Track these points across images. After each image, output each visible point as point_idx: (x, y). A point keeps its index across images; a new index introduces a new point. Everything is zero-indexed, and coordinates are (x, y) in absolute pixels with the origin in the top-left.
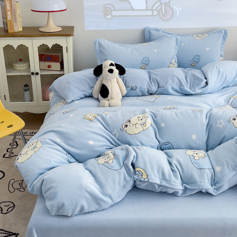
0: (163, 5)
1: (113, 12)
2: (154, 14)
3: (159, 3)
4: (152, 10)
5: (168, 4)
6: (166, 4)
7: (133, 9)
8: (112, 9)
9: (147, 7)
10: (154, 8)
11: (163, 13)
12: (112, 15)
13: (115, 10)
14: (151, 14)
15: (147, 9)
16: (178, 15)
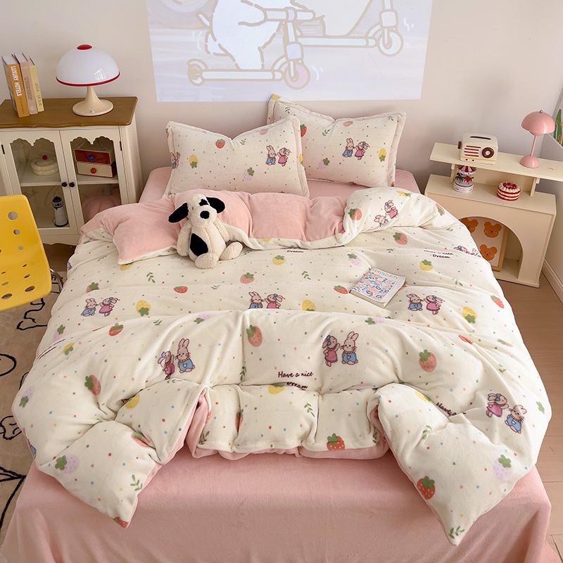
0: (292, 63)
1: (204, 73)
2: (276, 78)
3: (284, 60)
4: (273, 71)
5: (300, 62)
6: (295, 61)
7: (238, 69)
8: (203, 68)
9: (263, 65)
10: (276, 67)
11: (292, 75)
12: (202, 78)
13: (207, 70)
14: (271, 78)
15: (263, 70)
16: (317, 79)
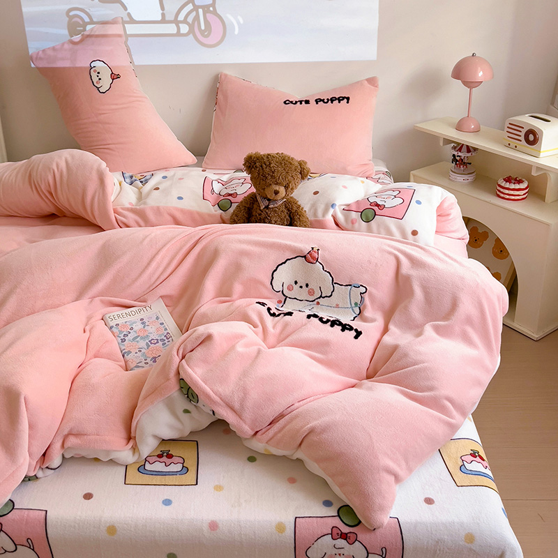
0: (201, 11)
1: (88, 26)
2: (181, 32)
3: (190, 7)
4: (176, 22)
5: (211, 9)
6: (206, 8)
7: (132, 21)
8: (87, 20)
9: (163, 15)
10: (181, 17)
11: (203, 28)
13: (92, 22)
14: (175, 32)
16: (236, 33)
